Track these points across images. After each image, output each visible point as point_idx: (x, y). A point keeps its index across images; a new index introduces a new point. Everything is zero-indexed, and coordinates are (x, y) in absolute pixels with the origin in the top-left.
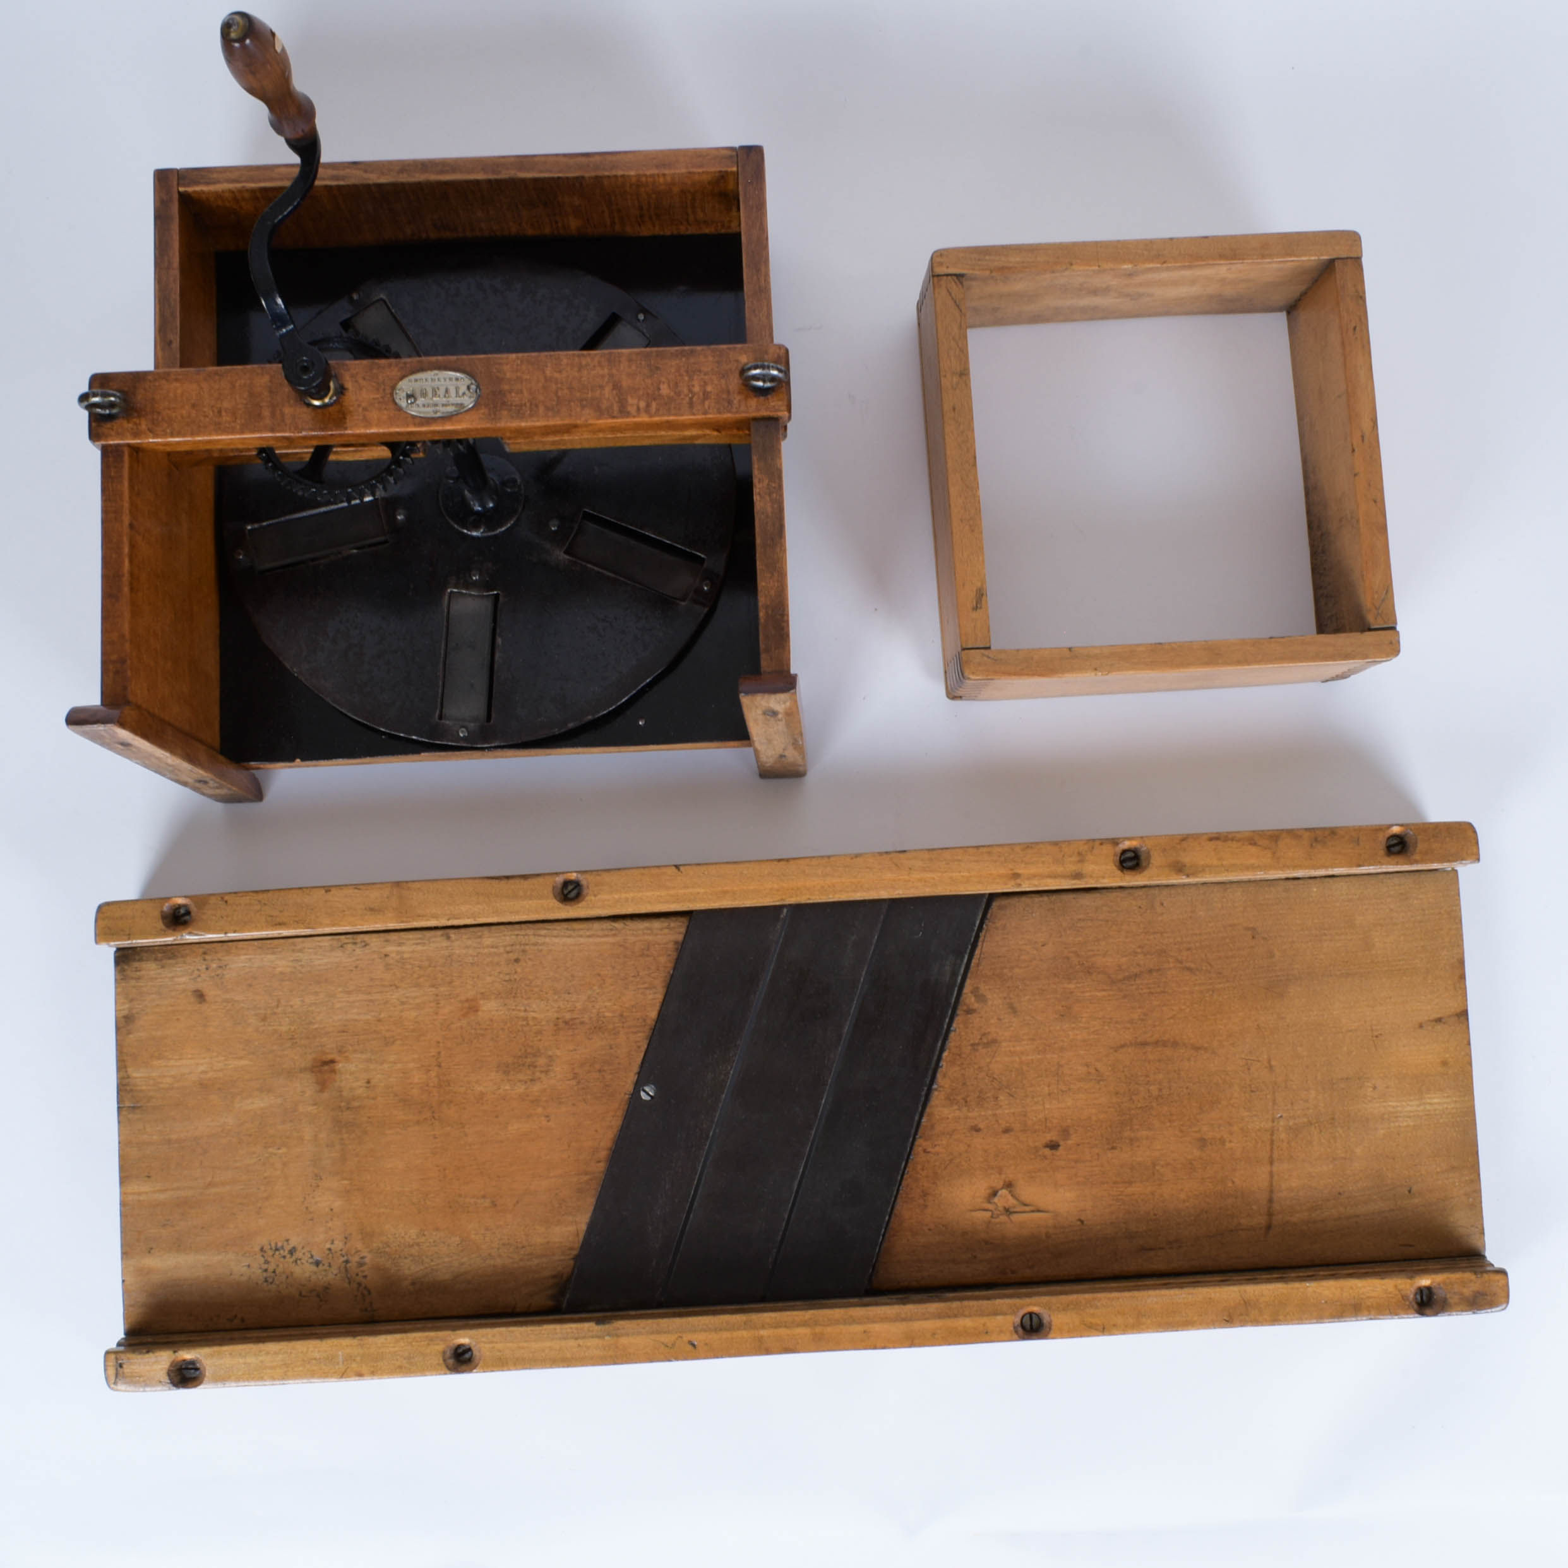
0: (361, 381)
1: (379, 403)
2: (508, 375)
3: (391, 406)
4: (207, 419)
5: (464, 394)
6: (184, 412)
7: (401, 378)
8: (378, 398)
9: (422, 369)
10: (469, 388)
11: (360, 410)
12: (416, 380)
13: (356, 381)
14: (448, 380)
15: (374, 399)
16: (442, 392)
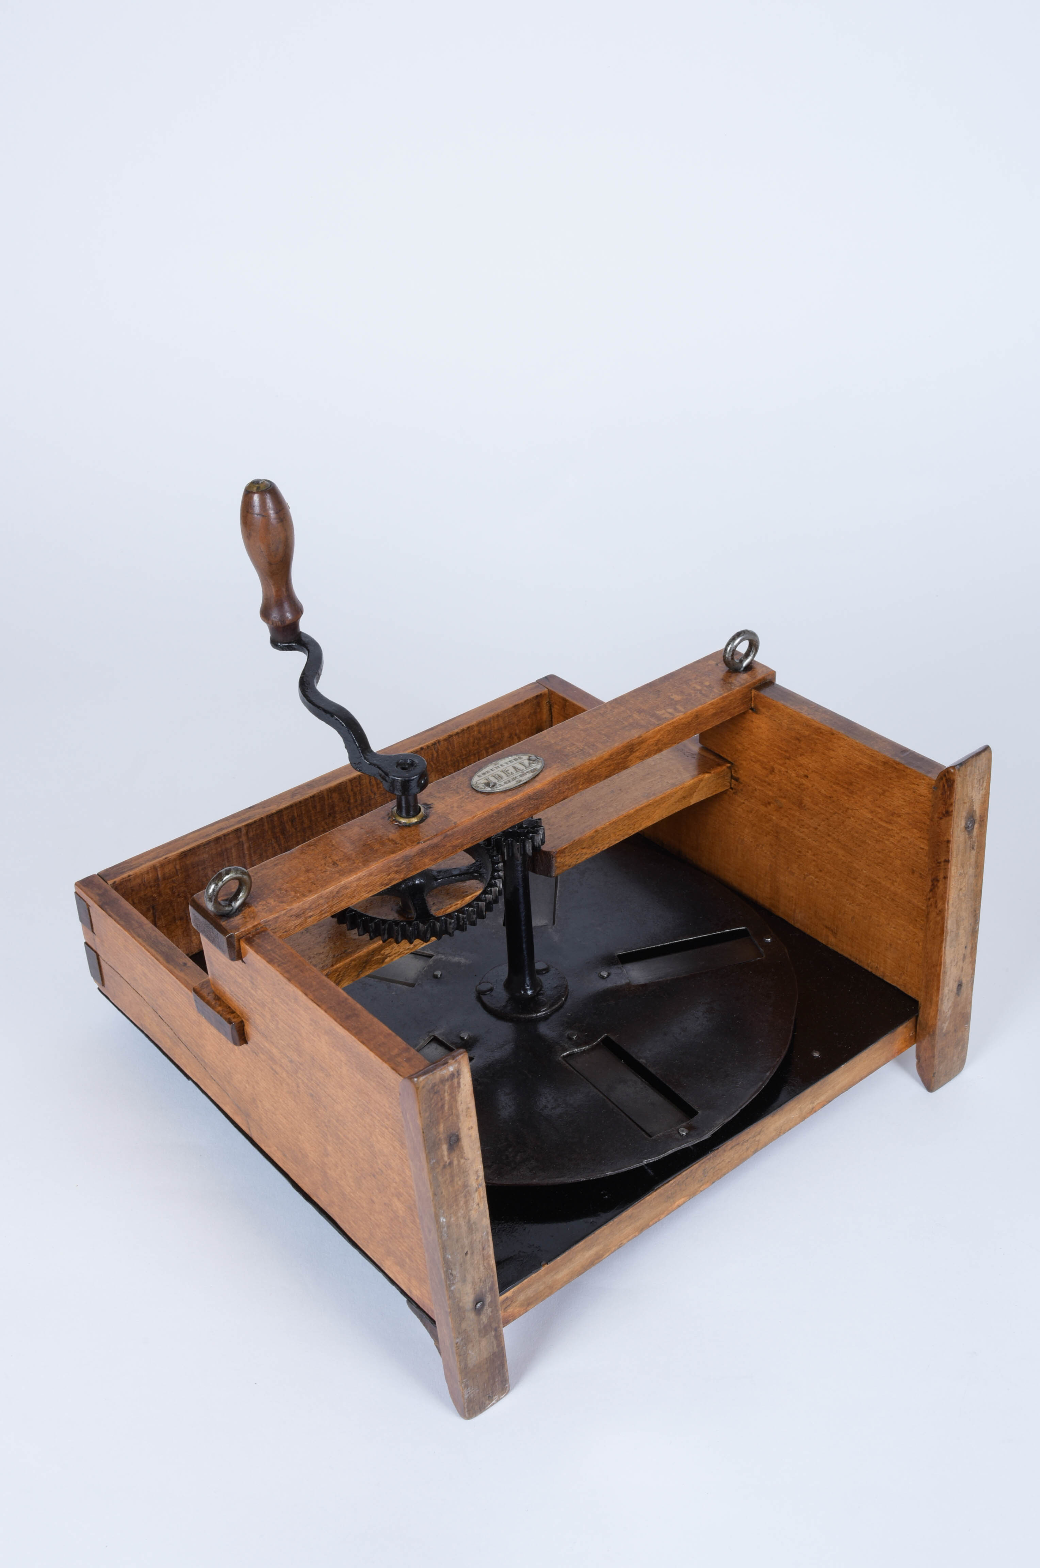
0: (437, 795)
1: (467, 798)
2: (553, 742)
3: (480, 795)
4: (328, 873)
5: (530, 764)
6: (302, 879)
7: (471, 778)
8: (463, 797)
9: (480, 769)
10: (529, 759)
11: (455, 809)
12: (484, 774)
13: (435, 797)
14: (509, 763)
15: (460, 799)
16: (511, 770)
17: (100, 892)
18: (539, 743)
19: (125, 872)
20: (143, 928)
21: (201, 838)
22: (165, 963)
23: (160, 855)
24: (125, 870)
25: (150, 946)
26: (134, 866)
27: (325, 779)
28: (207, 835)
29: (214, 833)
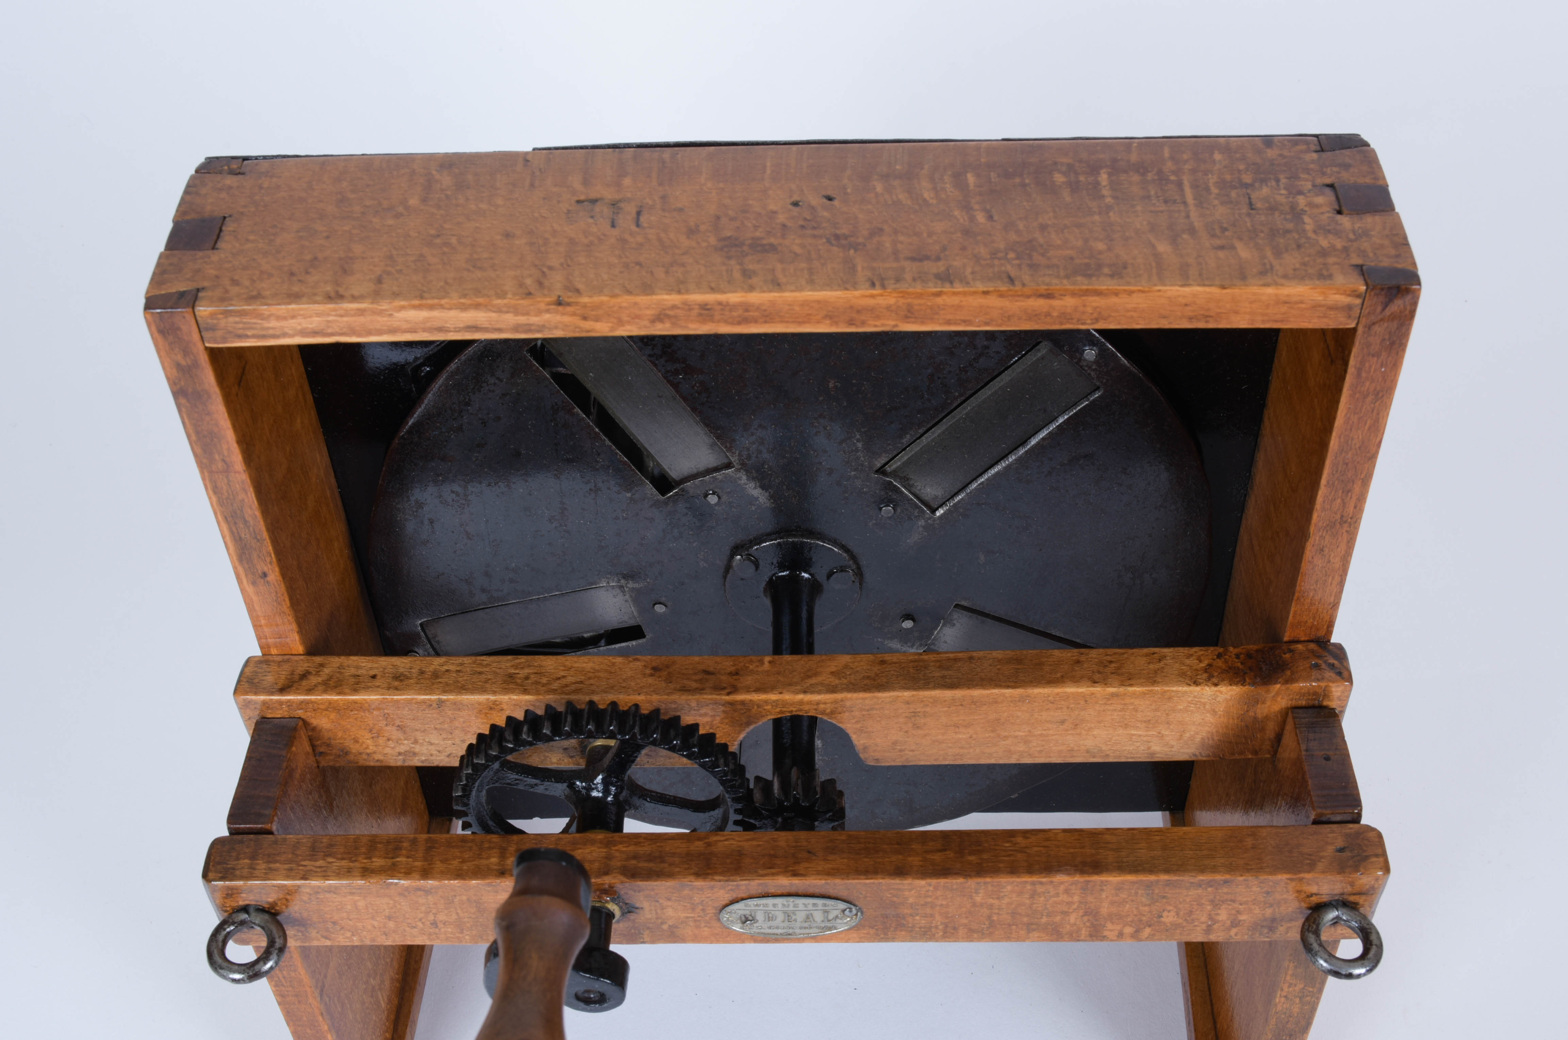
0: (663, 901)
1: (696, 921)
2: (911, 900)
3: (716, 925)
4: (415, 930)
6: (376, 922)
7: (733, 902)
8: (693, 917)
9: (767, 895)
11: (665, 926)
13: (656, 901)
15: (687, 918)
17: (183, 363)
18: (890, 894)
19: (247, 337)
20: (227, 477)
21: (424, 330)
22: (235, 558)
23: (330, 331)
24: (249, 333)
25: (226, 518)
26: (271, 332)
27: (747, 310)
28: (440, 329)
29: (457, 330)
